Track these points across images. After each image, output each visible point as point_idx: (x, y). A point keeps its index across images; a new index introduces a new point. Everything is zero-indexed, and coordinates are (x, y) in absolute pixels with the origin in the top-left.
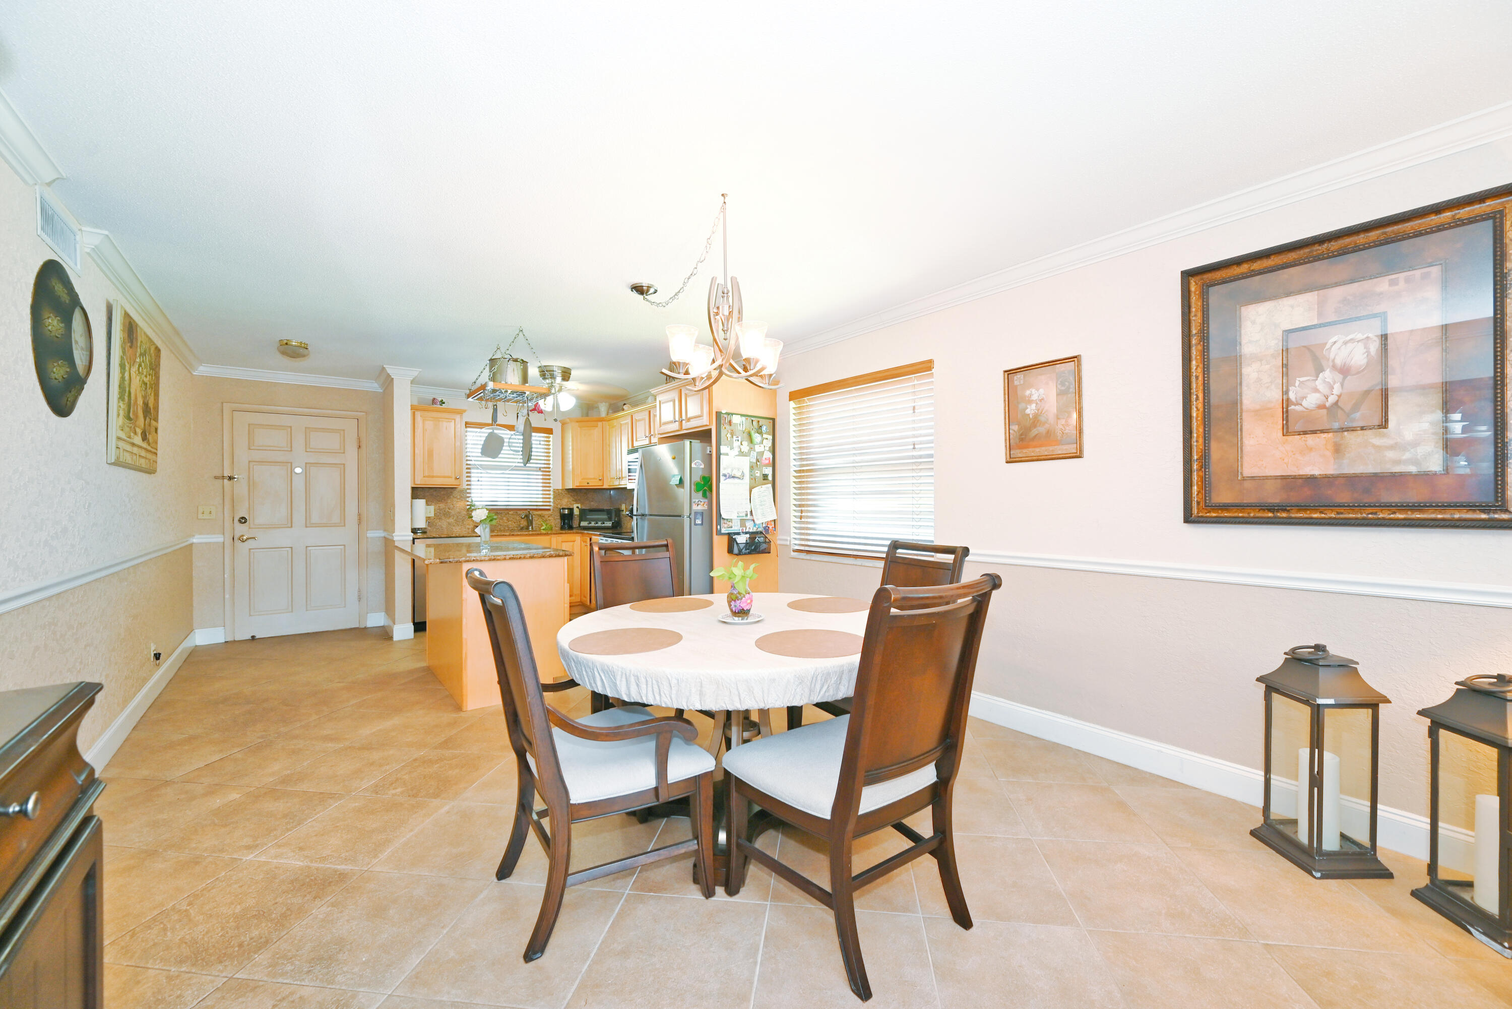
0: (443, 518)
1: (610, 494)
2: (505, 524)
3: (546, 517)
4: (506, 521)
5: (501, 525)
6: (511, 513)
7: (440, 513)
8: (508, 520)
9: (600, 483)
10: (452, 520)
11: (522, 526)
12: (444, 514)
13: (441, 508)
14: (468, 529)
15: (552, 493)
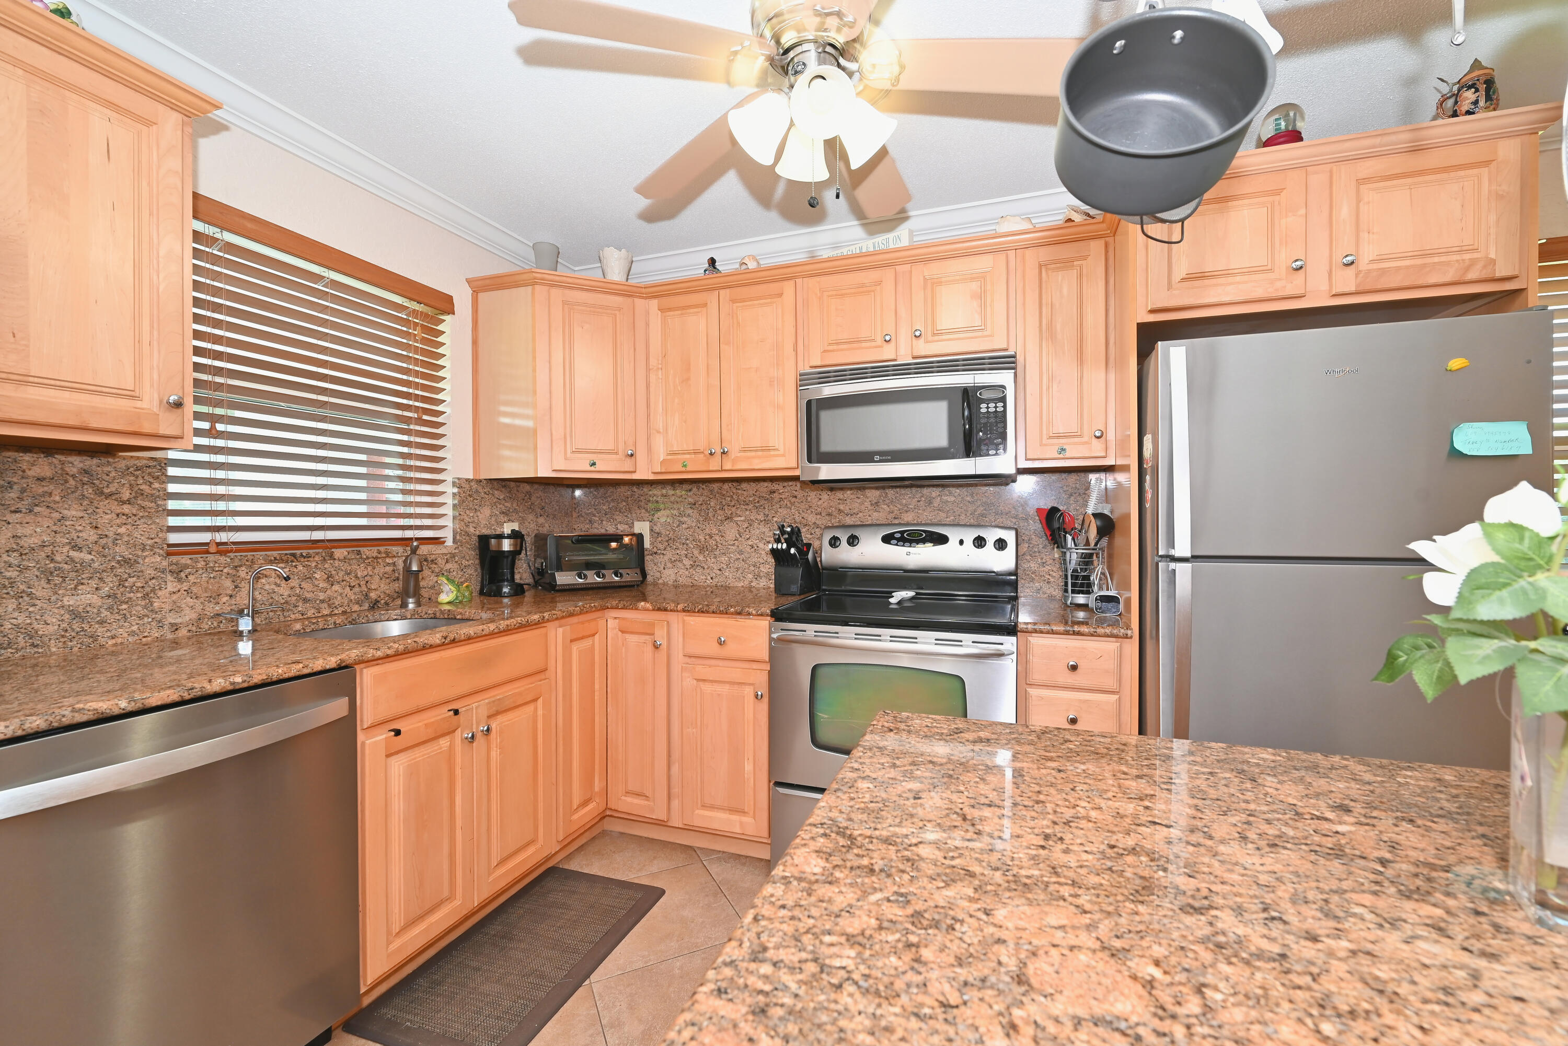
0: (41, 590)
1: (573, 497)
2: (322, 596)
3: (441, 562)
4: (322, 585)
5: (306, 600)
6: (339, 553)
7: (22, 569)
8: (329, 578)
9: (627, 465)
10: (95, 599)
11: (373, 595)
12: (48, 575)
13: (26, 542)
14: (175, 628)
15: (450, 489)
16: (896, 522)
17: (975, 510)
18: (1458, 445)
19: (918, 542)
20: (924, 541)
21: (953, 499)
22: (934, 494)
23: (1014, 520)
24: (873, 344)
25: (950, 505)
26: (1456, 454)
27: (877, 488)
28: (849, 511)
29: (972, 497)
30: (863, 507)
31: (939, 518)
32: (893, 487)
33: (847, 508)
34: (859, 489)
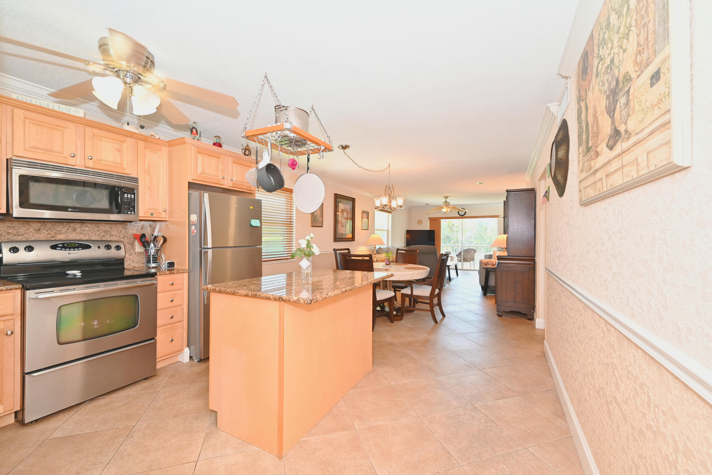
16: (53, 239)
17: (100, 234)
18: (252, 224)
19: (74, 248)
20: (77, 247)
21: (88, 229)
22: (77, 227)
23: (118, 238)
24: (62, 155)
25: (86, 231)
26: (251, 226)
27: (39, 222)
28: (16, 233)
29: (98, 228)
30: (28, 231)
31: (80, 237)
32: (50, 222)
33: (15, 231)
34: (26, 222)
